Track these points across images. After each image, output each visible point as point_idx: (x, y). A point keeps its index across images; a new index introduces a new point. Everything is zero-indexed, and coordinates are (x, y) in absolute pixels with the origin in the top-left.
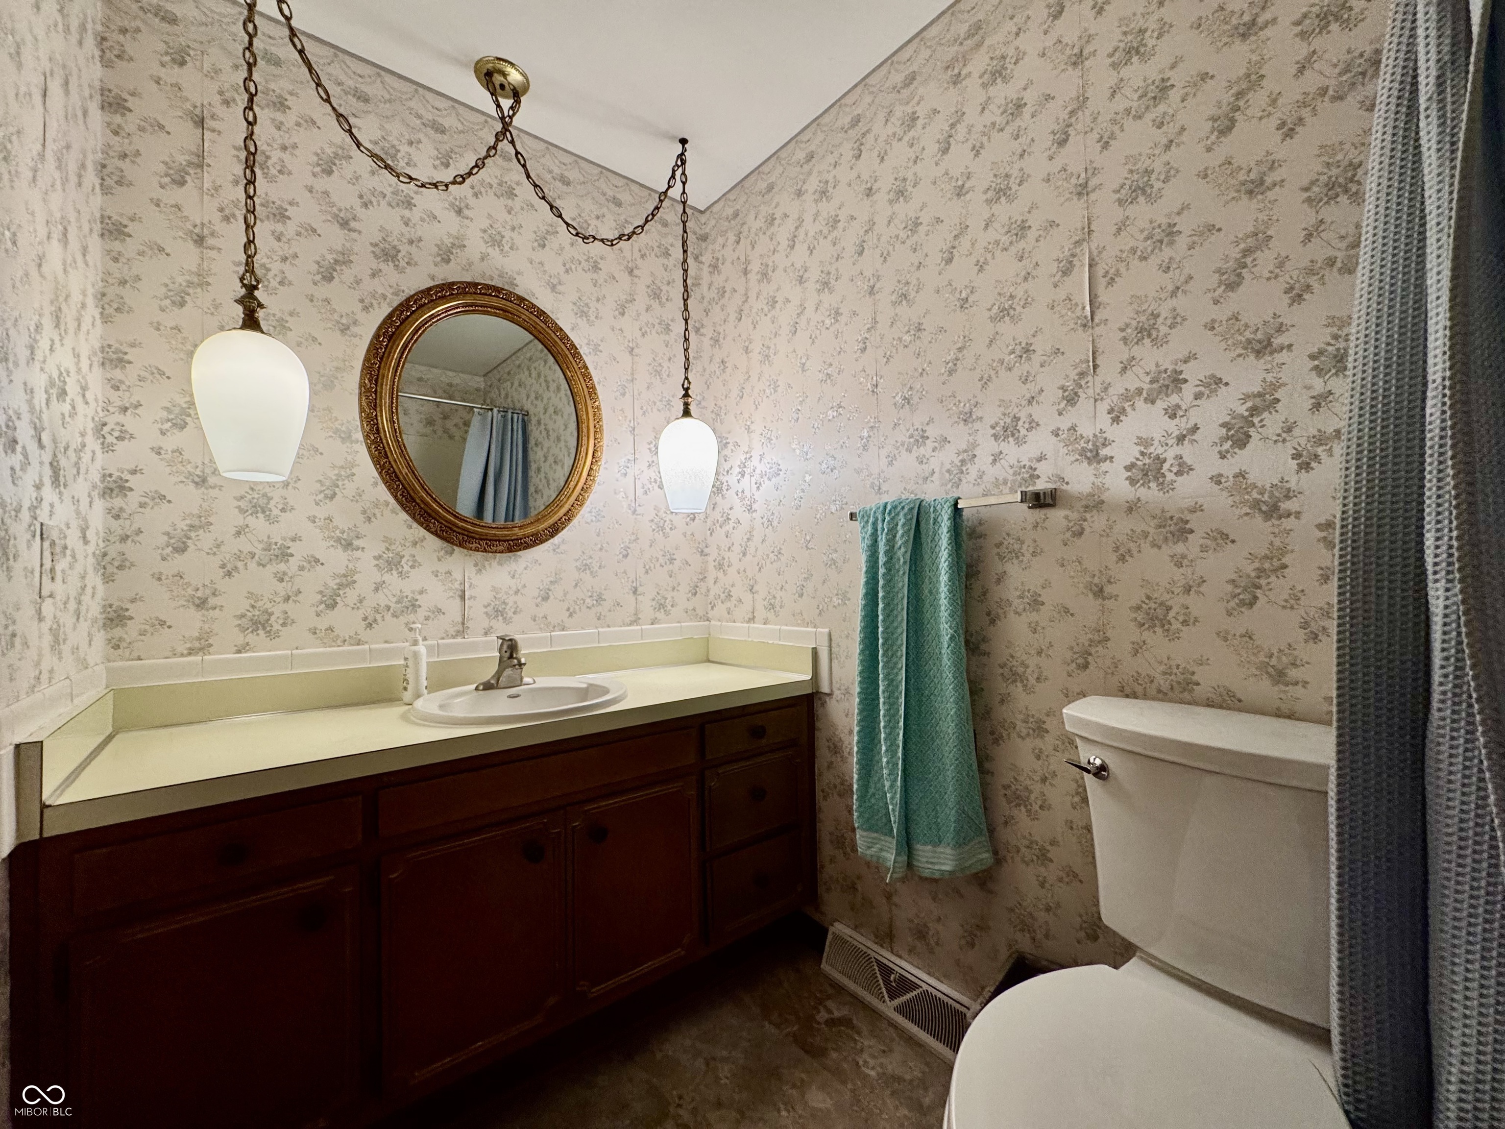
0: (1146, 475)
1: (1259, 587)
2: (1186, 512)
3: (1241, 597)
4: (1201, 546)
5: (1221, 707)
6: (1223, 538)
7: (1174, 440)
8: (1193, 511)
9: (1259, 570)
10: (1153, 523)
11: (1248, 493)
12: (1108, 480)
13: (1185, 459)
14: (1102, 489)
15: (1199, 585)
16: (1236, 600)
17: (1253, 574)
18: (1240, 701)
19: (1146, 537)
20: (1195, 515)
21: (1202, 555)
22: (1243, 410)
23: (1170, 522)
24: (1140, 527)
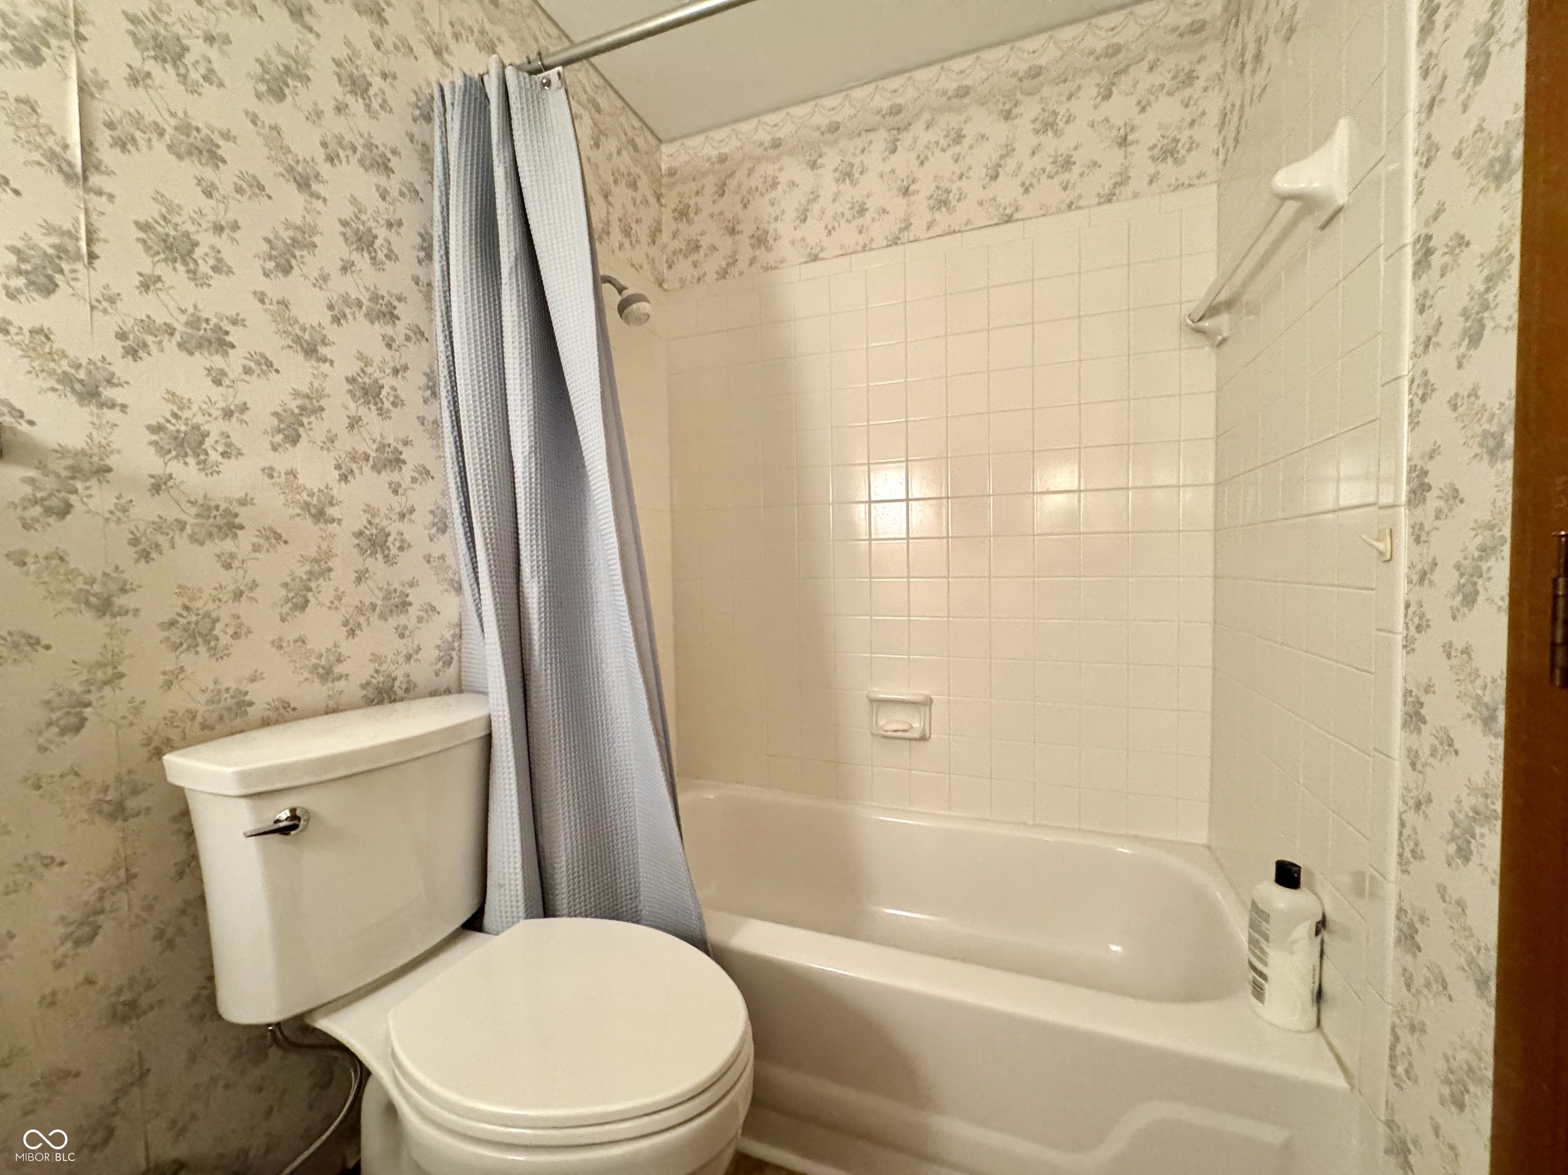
0: (181, 445)
1: (310, 590)
2: (235, 503)
3: (294, 600)
4: (254, 545)
5: (277, 722)
6: (275, 537)
7: (219, 413)
8: (243, 502)
9: (311, 573)
10: (194, 510)
11: (299, 494)
12: (117, 439)
13: (232, 438)
14: (106, 449)
15: (251, 589)
16: (290, 605)
17: (305, 577)
18: (294, 709)
19: (182, 529)
20: (245, 509)
21: (253, 555)
22: (293, 405)
23: (214, 513)
24: (173, 513)
